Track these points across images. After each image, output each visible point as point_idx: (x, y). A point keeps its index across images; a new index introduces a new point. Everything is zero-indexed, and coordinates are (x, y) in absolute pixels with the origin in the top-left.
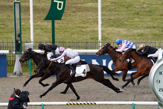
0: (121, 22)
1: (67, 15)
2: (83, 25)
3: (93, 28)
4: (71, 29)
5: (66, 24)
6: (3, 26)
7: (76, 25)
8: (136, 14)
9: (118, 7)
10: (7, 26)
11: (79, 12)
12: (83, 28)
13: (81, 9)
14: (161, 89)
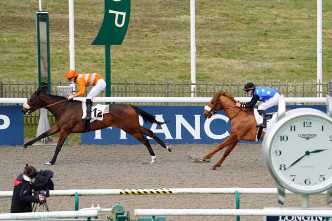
0: (234, 49)
1: (141, 36)
2: (167, 54)
3: (185, 59)
4: (145, 61)
5: (138, 51)
6: (25, 56)
7: (156, 54)
8: (262, 35)
9: (232, 23)
10: (31, 56)
11: (163, 30)
12: (168, 58)
13: (166, 26)
14: (283, 166)
